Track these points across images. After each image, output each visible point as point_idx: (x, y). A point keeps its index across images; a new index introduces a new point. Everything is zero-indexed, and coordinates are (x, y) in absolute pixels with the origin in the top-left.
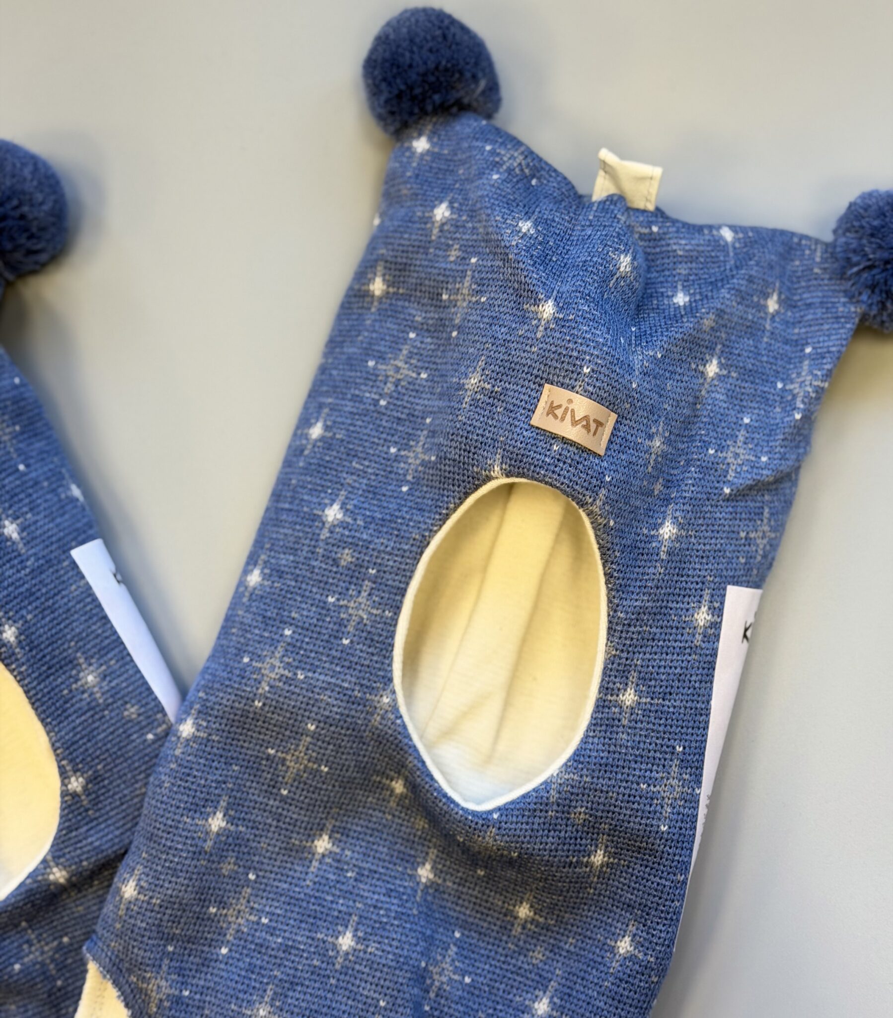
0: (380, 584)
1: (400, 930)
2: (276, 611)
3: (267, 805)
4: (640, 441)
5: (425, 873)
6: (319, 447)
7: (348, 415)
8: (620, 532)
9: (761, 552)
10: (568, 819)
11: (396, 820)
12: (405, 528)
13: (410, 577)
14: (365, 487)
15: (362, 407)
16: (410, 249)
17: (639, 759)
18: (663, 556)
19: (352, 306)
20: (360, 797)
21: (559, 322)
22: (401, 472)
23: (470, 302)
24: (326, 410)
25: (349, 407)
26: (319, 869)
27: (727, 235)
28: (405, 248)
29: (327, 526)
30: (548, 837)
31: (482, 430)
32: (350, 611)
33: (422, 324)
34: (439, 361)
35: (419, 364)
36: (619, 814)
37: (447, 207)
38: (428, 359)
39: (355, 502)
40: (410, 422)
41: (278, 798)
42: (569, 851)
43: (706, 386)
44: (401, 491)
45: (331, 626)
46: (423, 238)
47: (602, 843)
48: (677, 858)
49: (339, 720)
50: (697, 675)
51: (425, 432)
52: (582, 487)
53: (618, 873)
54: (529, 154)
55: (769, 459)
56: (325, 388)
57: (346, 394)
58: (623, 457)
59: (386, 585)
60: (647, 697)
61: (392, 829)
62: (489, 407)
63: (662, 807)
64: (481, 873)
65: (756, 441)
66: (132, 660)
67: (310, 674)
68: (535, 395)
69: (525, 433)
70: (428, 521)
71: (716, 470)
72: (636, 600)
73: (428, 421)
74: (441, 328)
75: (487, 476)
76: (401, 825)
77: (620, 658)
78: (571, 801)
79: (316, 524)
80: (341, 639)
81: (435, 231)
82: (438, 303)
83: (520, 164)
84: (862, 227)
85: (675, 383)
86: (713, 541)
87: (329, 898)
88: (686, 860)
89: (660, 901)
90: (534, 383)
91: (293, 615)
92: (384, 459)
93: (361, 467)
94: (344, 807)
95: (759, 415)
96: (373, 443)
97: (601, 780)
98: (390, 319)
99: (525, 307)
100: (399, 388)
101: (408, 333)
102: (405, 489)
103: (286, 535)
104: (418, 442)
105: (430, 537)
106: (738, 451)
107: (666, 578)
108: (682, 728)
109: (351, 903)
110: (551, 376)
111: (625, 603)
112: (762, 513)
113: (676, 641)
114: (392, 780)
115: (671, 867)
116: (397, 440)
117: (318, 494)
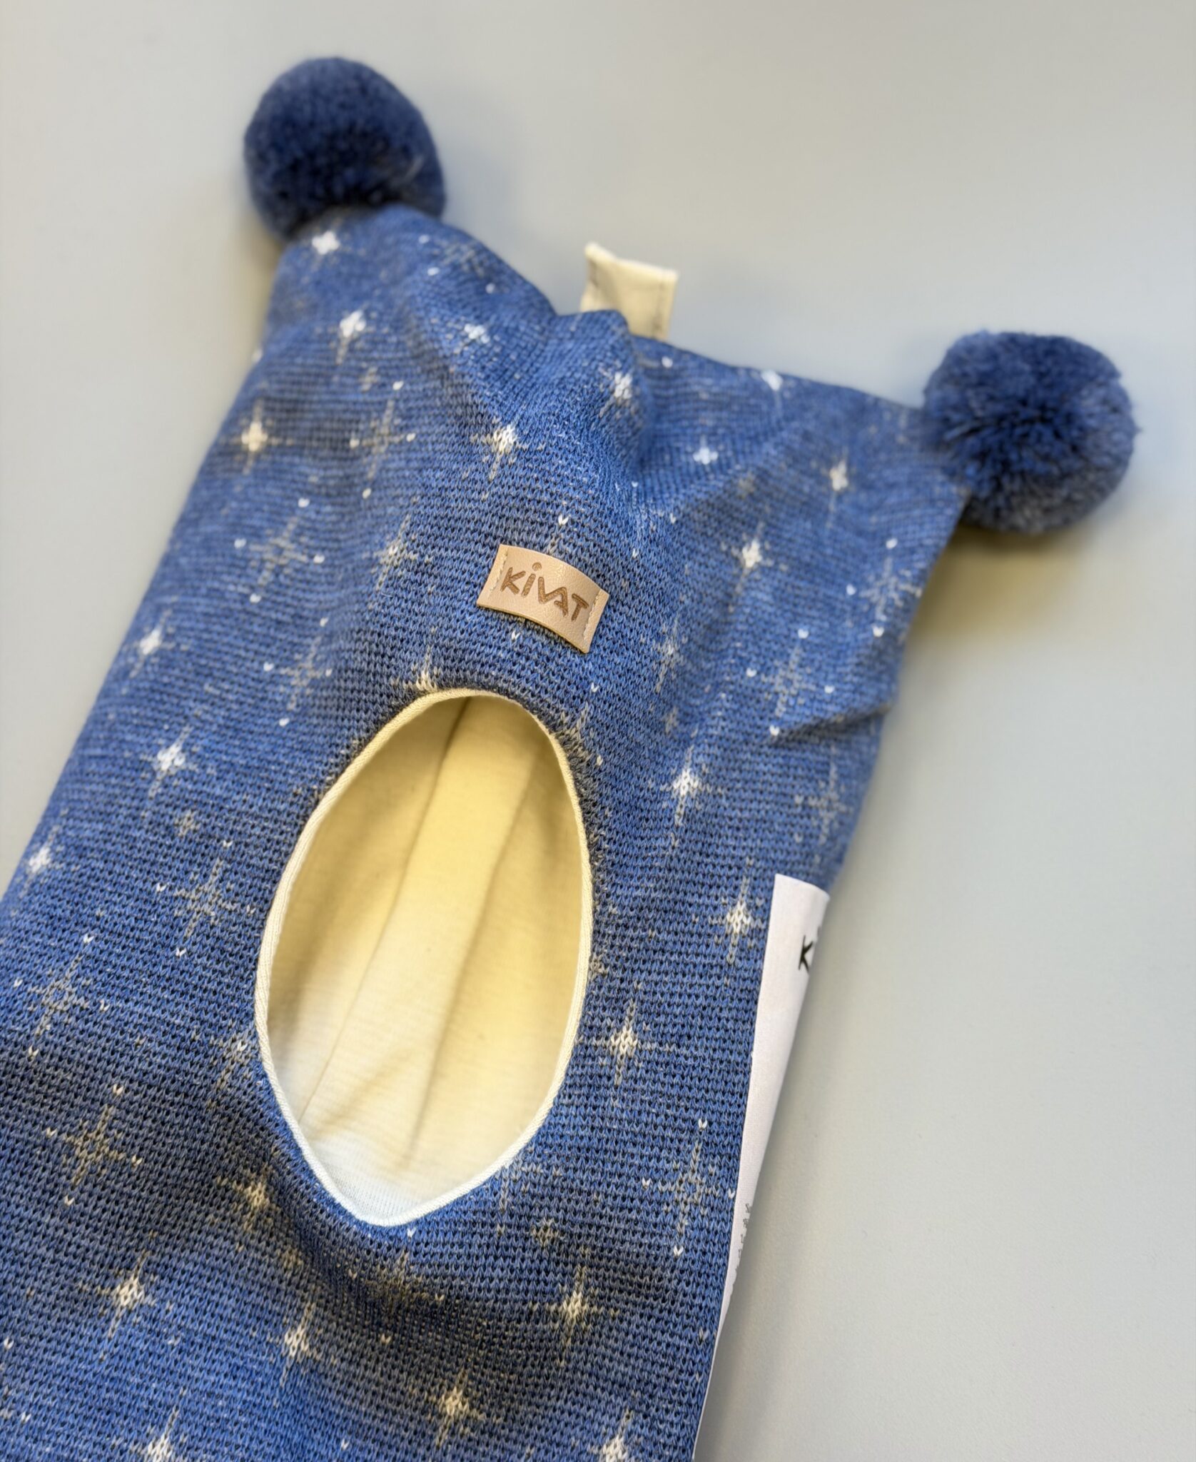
0: (239, 863)
1: (250, 1431)
2: (70, 907)
3: (39, 1224)
4: (643, 640)
5: (295, 1341)
6: (153, 665)
7: (201, 618)
8: (614, 781)
9: (826, 830)
10: (527, 1239)
11: (252, 1254)
12: (281, 778)
13: (287, 855)
14: (221, 721)
15: (224, 605)
16: (305, 379)
17: (640, 1139)
18: (678, 821)
19: (216, 469)
20: (194, 1213)
21: (523, 455)
22: (279, 698)
23: (390, 444)
24: (167, 613)
25: (202, 605)
26: (120, 1333)
27: (774, 382)
28: (296, 378)
29: (159, 777)
30: (494, 1269)
31: (403, 621)
32: (190, 905)
33: (319, 487)
34: (341, 537)
35: (312, 543)
36: (608, 1228)
37: (361, 319)
38: (327, 536)
39: (205, 742)
40: (296, 626)
41: (58, 1212)
42: (527, 1292)
43: (743, 580)
44: (278, 726)
45: (158, 928)
46: (325, 363)
47: (579, 1280)
48: (698, 1301)
49: (164, 1079)
50: (730, 1009)
51: (318, 639)
52: (554, 697)
53: (605, 1330)
54: (482, 249)
55: (837, 690)
56: (167, 584)
57: (199, 588)
58: (618, 660)
59: (248, 866)
60: (652, 1042)
61: (245, 1269)
62: (414, 587)
63: (675, 1217)
64: (386, 1340)
65: (817, 664)
67: (120, 1004)
68: (485, 563)
69: (468, 618)
70: (316, 766)
71: (758, 701)
72: (637, 888)
73: (323, 622)
74: (347, 490)
75: (409, 690)
76: (260, 1263)
77: (612, 979)
78: (531, 1208)
79: (143, 775)
80: (173, 949)
81: (342, 352)
82: (344, 455)
83: (469, 261)
84: (965, 375)
85: (696, 567)
86: (754, 805)
87: (136, 1380)
88: (712, 1305)
89: (671, 1374)
90: (484, 545)
91: (98, 912)
92: (253, 679)
93: (218, 692)
94: (166, 1229)
95: (821, 628)
96: (238, 656)
97: (579, 1174)
98: (271, 482)
99: (472, 439)
100: (282, 578)
101: (297, 500)
102: (284, 722)
103: (93, 793)
104: (306, 655)
105: (319, 792)
106: (790, 676)
107: (683, 855)
108: (707, 1091)
109: (170, 1389)
110: (509, 533)
111: (619, 892)
112: (827, 772)
113: (697, 955)
114: (246, 1185)
115: (688, 1317)
116: (275, 652)
117: (147, 731)
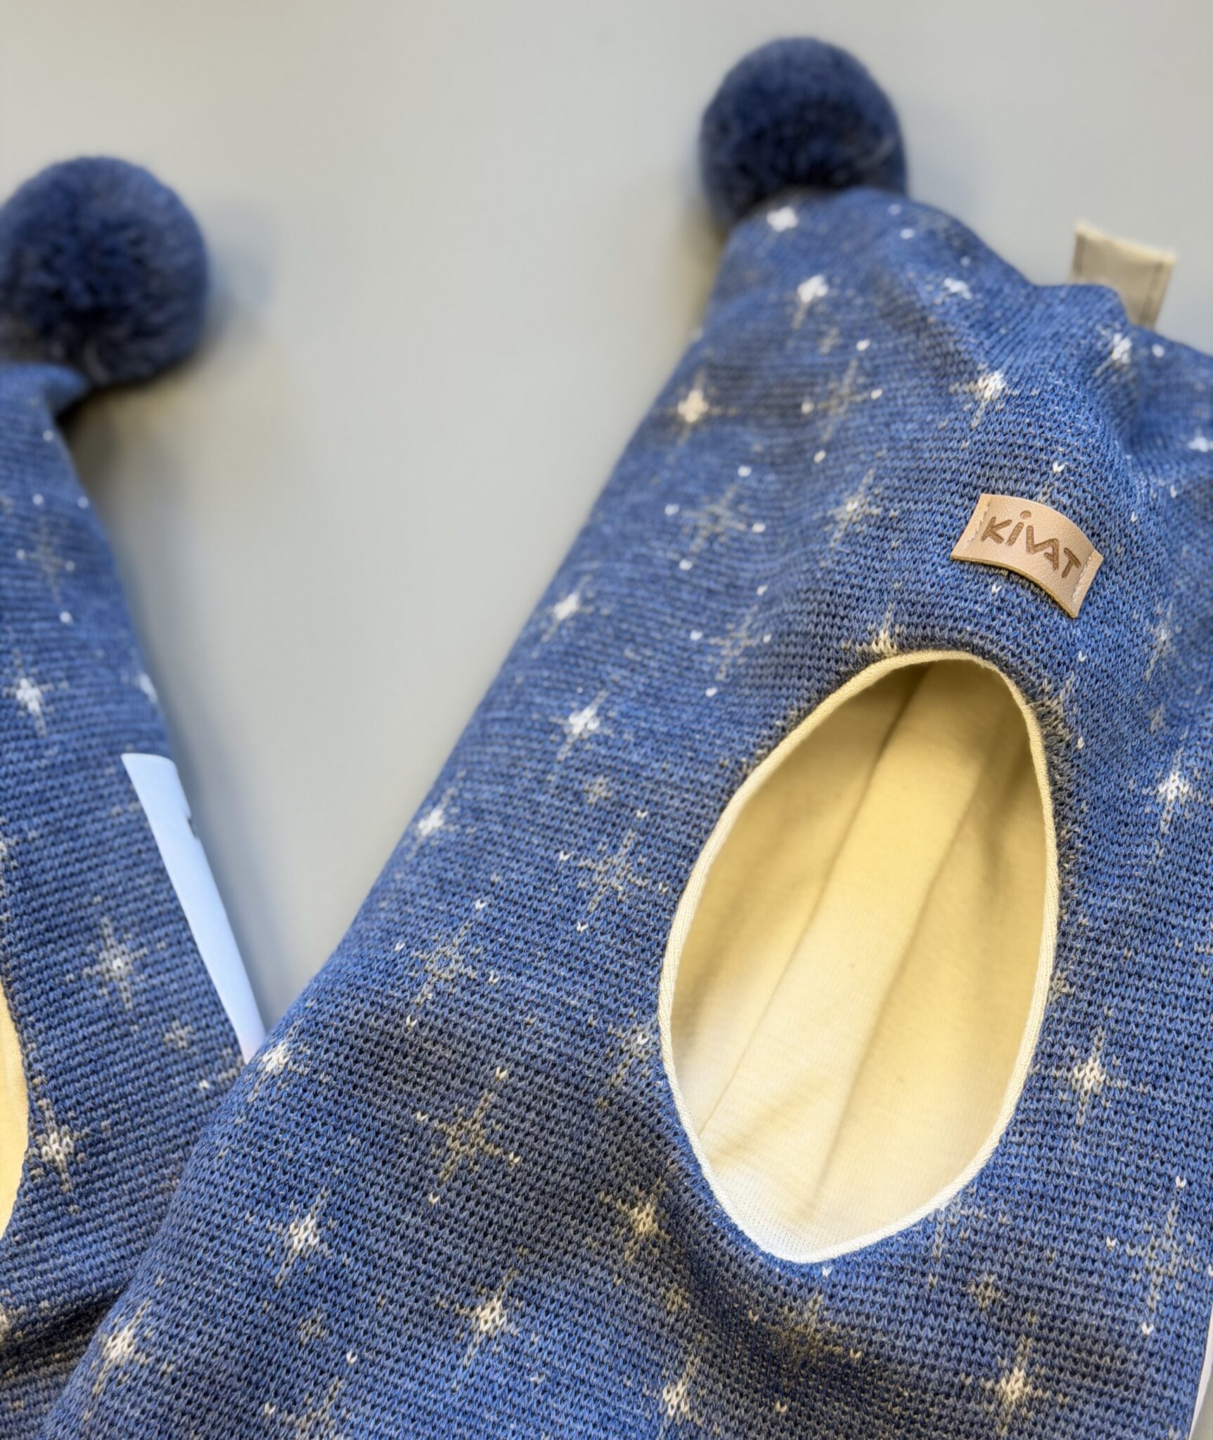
0: (653, 837)
2: (462, 871)
3: (398, 1223)
4: (1136, 617)
5: (674, 1398)
6: (569, 629)
7: (624, 582)
8: (1092, 770)
10: (963, 1295)
11: (632, 1290)
12: (706, 748)
13: (708, 832)
14: (641, 688)
15: (651, 570)
16: (755, 345)
18: (1164, 828)
19: (647, 443)
20: (570, 1231)
21: (1012, 401)
22: (706, 668)
23: (851, 403)
24: (586, 579)
25: (626, 570)
26: (477, 1363)
28: (745, 345)
29: (570, 740)
30: (922, 1327)
31: (860, 578)
32: (596, 878)
33: (763, 455)
34: (786, 504)
35: (751, 511)
36: (1062, 1293)
37: (821, 282)
38: (769, 504)
39: (622, 707)
40: (729, 596)
41: (420, 1210)
42: (960, 1360)
44: (704, 696)
45: (559, 899)
46: (777, 327)
47: (1022, 1354)
48: (1169, 1393)
49: (554, 1065)
51: (755, 608)
52: (1037, 660)
53: (1050, 1420)
56: (587, 552)
57: (623, 554)
58: (1107, 632)
59: (663, 840)
60: (1122, 1079)
61: (622, 1306)
62: (875, 543)
63: (1145, 1288)
66: (195, 950)
67: (511, 978)
68: (962, 514)
69: (939, 571)
70: (746, 737)
72: (1113, 898)
73: (761, 590)
74: (796, 457)
75: (863, 655)
77: (1078, 1001)
78: (971, 1258)
79: (553, 737)
80: (573, 923)
81: (800, 317)
82: (794, 421)
85: (1194, 551)
87: (491, 1417)
88: (1184, 1400)
90: (961, 496)
91: (494, 878)
92: (679, 648)
93: (639, 658)
94: (538, 1247)
96: (664, 623)
97: (1030, 1224)
98: (709, 452)
99: (951, 388)
100: (716, 547)
101: (736, 468)
102: (711, 692)
103: (495, 755)
104: (739, 624)
105: (747, 766)
107: (1169, 867)
108: (1186, 1145)
110: (992, 482)
111: (1091, 901)
113: (1180, 985)
114: (632, 1206)
115: (1157, 1411)
116: (704, 621)
117: (559, 694)
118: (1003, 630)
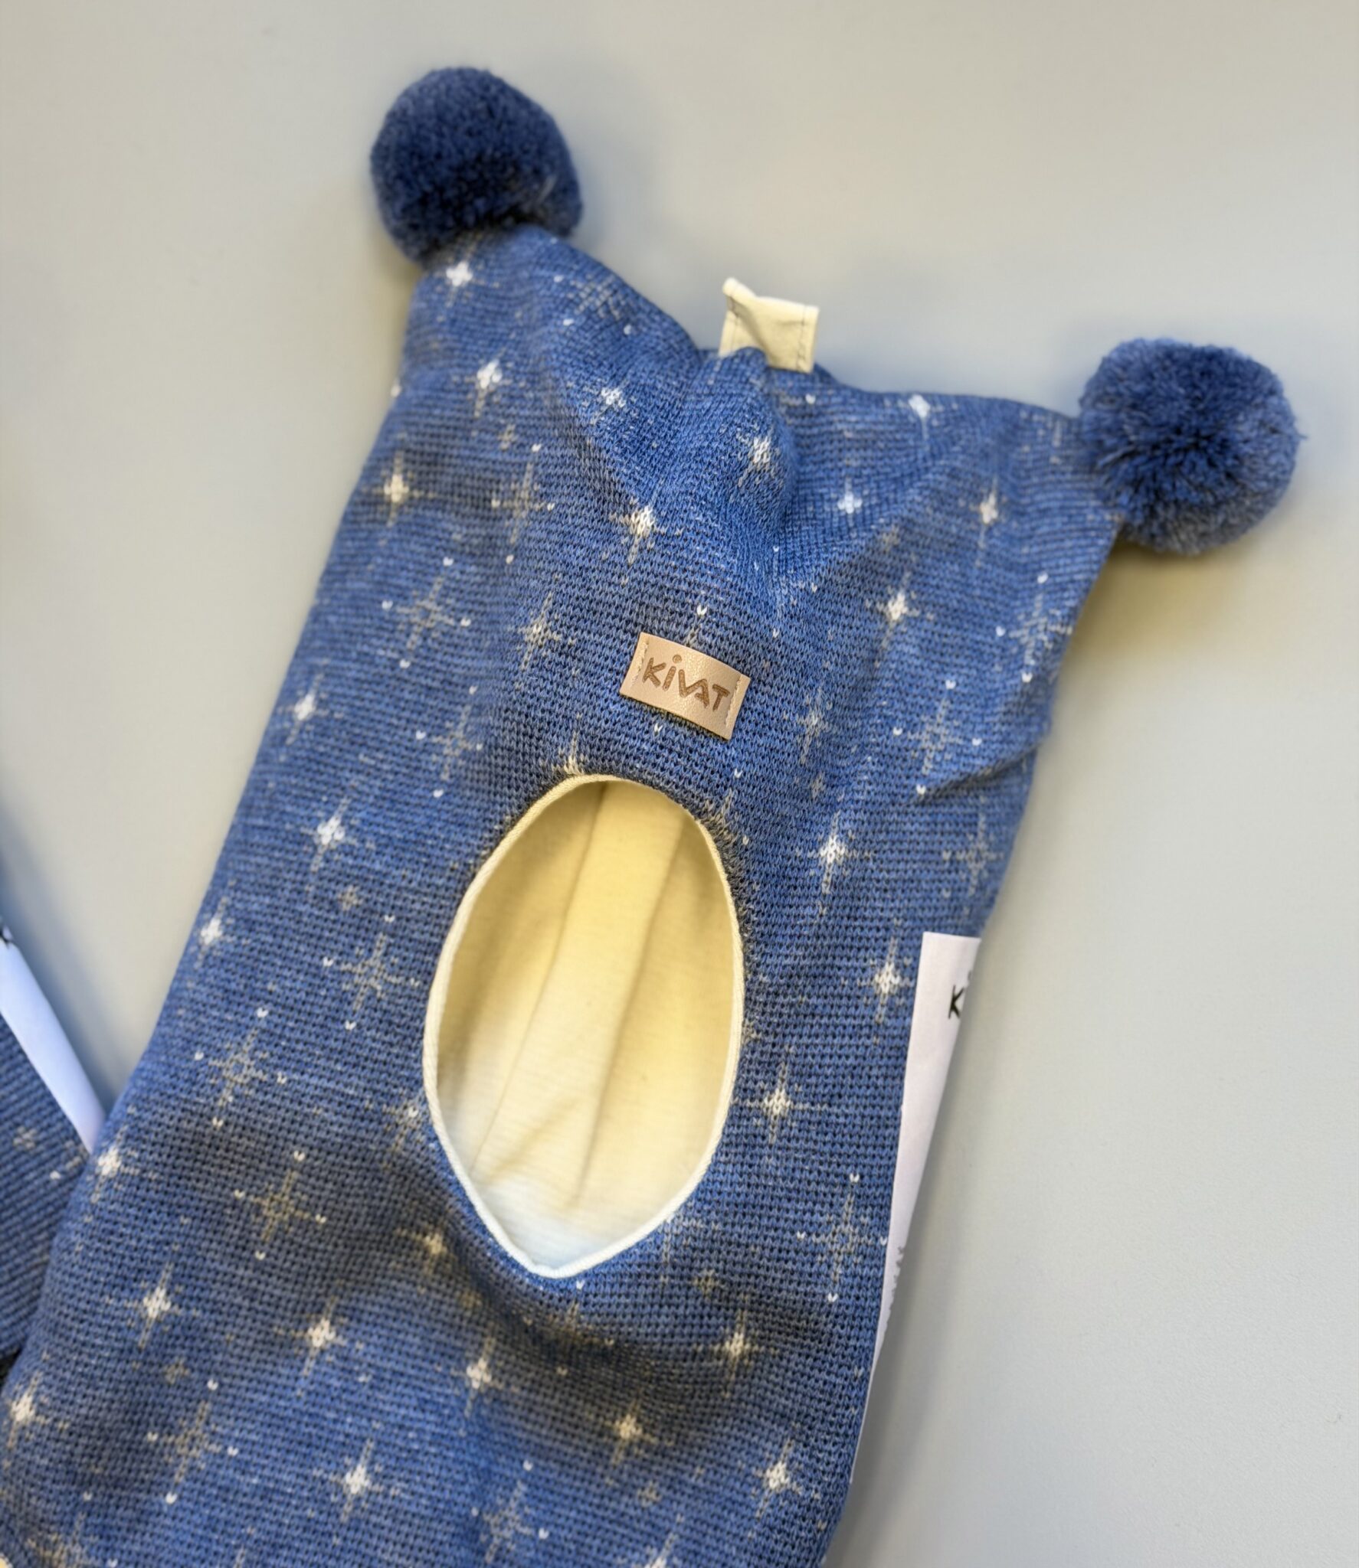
0: (402, 938)
1: (439, 1461)
2: (243, 981)
3: (234, 1276)
4: (786, 717)
5: (478, 1374)
6: (308, 732)
7: (352, 684)
8: (759, 855)
9: (975, 882)
10: (689, 1288)
11: (434, 1295)
12: (438, 852)
13: (448, 927)
14: (377, 792)
15: (374, 670)
16: (443, 431)
17: (794, 1195)
19: (359, 518)
20: (377, 1261)
21: (661, 540)
22: (433, 768)
23: (531, 511)
24: (319, 677)
25: (353, 670)
26: (315, 1372)
27: (920, 407)
28: (435, 431)
29: (321, 851)
30: (659, 1315)
31: (549, 703)
32: (357, 979)
33: (463, 545)
34: (487, 600)
35: (459, 605)
36: (766, 1278)
37: (497, 368)
38: (472, 598)
39: (363, 814)
40: (446, 692)
41: (251, 1265)
42: (691, 1335)
43: (889, 633)
44: (433, 798)
45: (328, 1002)
46: (463, 415)
47: (741, 1322)
48: (852, 1342)
49: (342, 1146)
50: (880, 1067)
51: (468, 708)
52: (698, 787)
53: (766, 1366)
54: (621, 287)
55: (985, 742)
56: (318, 643)
57: (349, 651)
58: (761, 742)
59: (411, 940)
60: (804, 1102)
61: (427, 1309)
62: (559, 669)
63: (829, 1266)
64: (562, 1372)
65: (964, 715)
66: (26, 1060)
67: (296, 1076)
68: (626, 650)
69: (612, 707)
70: (472, 841)
71: (905, 760)
72: (787, 956)
73: (472, 690)
74: (491, 551)
75: (558, 773)
76: (441, 1303)
77: (764, 1044)
78: (692, 1260)
79: (305, 848)
80: (343, 1022)
81: (480, 405)
82: (486, 513)
83: (605, 303)
84: (1119, 394)
85: (840, 630)
86: (901, 866)
87: (331, 1415)
88: (866, 1345)
89: (828, 1409)
90: (625, 632)
91: (270, 986)
92: (407, 748)
93: (373, 762)
94: (353, 1276)
95: (968, 677)
96: (390, 724)
97: (737, 1228)
98: (415, 538)
99: (611, 517)
100: (429, 641)
101: (442, 559)
102: (438, 794)
103: (258, 865)
104: (457, 723)
105: (475, 865)
106: (937, 731)
107: (831, 922)
108: (858, 1147)
109: (364, 1422)
110: (649, 621)
111: (769, 961)
112: (976, 824)
113: (847, 1017)
114: (425, 1235)
115: (843, 1357)
116: (426, 720)
117: (307, 803)
118: (667, 766)
